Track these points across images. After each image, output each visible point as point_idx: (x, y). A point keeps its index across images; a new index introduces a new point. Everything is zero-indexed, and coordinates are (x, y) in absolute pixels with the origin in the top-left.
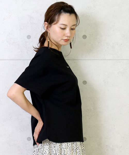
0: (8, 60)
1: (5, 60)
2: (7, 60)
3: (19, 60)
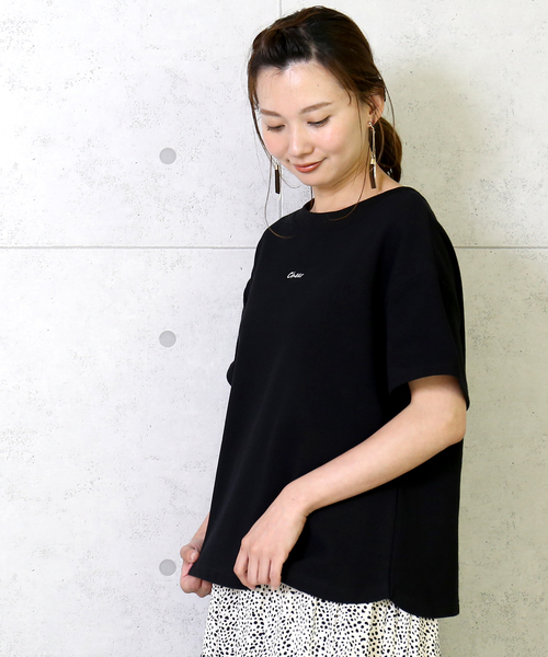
0: (82, 247)
1: (72, 247)
2: (78, 247)
3: (128, 248)
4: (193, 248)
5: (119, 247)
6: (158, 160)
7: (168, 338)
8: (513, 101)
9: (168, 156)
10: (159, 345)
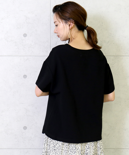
0: (6, 56)
2: (5, 56)
3: (16, 56)
4: (31, 56)
5: (14, 56)
6: (23, 36)
7: (25, 76)
8: (102, 23)
9: (25, 35)
10: (23, 78)
